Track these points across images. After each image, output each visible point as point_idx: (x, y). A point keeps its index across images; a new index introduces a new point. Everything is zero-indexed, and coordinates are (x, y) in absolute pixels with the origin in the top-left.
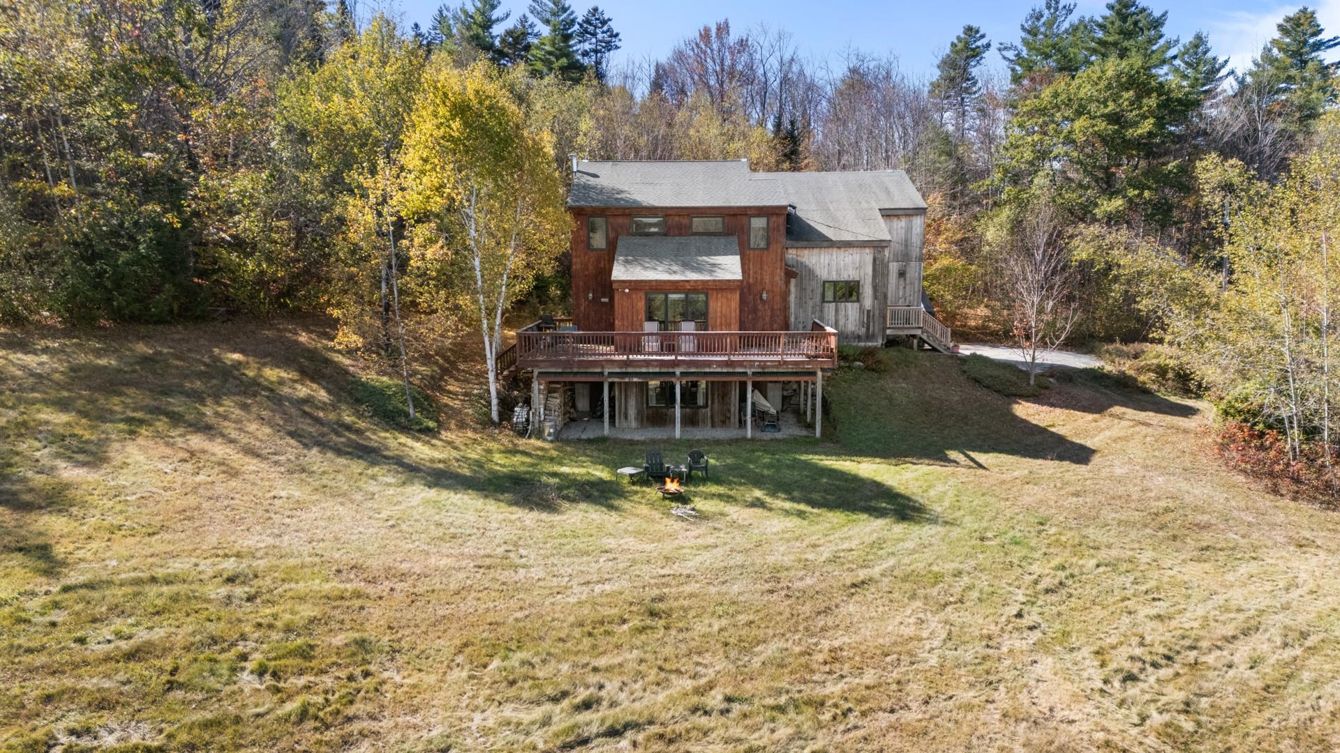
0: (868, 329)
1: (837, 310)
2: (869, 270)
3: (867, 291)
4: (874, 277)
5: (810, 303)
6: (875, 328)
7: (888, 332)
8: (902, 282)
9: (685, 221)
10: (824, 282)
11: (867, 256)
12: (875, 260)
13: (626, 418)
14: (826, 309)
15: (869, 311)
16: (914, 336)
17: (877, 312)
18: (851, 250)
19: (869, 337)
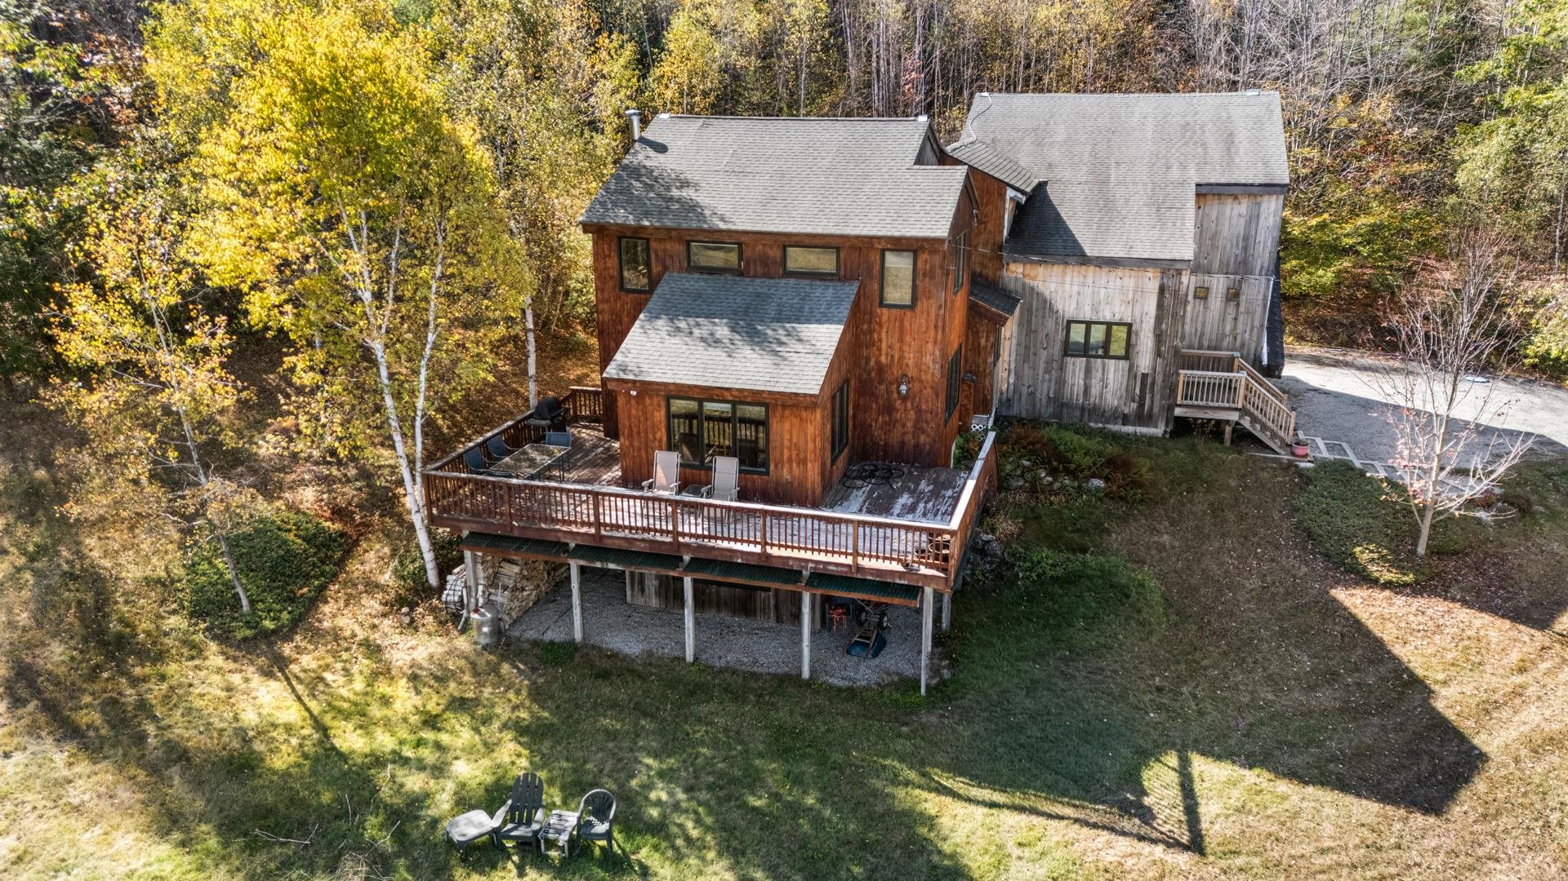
0: (1141, 405)
1: (1088, 371)
2: (1151, 306)
3: (1146, 343)
4: (1159, 319)
5: (1043, 355)
6: (1155, 402)
7: (1178, 412)
8: (1231, 309)
9: (775, 253)
10: (1069, 322)
11: (1151, 282)
12: (1162, 290)
13: (642, 590)
14: (1070, 368)
15: (1144, 376)
16: (1228, 422)
17: (1159, 380)
18: (1120, 272)
19: (1143, 418)
